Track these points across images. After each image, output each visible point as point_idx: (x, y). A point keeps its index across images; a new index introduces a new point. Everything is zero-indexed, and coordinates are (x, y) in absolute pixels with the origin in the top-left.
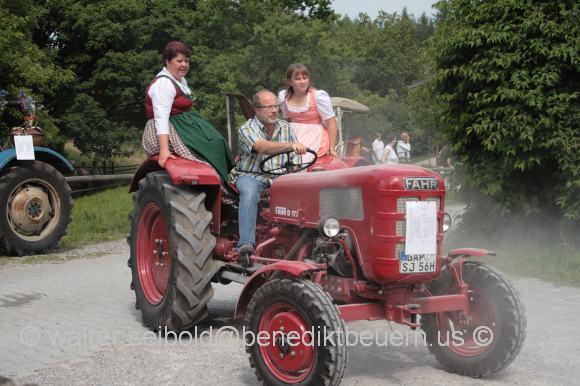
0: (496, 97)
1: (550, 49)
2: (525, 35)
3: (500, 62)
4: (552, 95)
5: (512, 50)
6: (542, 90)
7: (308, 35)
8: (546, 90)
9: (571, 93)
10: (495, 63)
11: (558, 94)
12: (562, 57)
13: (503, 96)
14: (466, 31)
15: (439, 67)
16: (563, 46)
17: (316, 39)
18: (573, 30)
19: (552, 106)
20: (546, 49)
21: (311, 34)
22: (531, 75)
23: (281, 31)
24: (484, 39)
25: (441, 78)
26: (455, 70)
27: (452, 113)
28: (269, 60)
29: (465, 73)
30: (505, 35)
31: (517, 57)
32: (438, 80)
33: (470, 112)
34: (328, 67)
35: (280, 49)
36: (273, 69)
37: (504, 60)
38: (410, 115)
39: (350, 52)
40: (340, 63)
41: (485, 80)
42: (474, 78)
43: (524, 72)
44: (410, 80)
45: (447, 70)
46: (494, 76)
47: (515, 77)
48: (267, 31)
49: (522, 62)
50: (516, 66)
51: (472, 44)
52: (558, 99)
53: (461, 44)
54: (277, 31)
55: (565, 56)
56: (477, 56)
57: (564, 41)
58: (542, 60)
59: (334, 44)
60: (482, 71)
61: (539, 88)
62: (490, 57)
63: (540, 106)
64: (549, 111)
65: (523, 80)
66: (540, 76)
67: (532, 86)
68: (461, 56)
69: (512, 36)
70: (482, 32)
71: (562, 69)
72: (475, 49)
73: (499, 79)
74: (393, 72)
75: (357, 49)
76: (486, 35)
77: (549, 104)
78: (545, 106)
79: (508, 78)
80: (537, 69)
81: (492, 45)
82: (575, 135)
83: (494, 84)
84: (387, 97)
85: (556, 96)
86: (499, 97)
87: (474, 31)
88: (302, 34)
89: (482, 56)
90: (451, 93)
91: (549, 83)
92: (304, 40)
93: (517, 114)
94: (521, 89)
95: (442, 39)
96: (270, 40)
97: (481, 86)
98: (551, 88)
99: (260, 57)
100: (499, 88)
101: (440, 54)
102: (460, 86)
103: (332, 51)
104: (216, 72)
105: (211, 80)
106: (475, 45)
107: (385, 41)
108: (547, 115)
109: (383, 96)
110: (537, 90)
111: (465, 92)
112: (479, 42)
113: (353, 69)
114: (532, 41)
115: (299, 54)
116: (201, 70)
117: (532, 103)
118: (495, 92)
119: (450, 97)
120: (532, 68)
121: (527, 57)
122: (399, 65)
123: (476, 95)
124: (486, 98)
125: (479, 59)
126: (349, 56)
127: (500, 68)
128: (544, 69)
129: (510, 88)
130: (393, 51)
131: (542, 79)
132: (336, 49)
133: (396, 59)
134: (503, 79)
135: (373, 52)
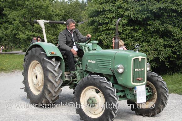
0: (107, 28)
1: (125, 12)
2: (116, 8)
3: (109, 16)
4: (125, 27)
5: (113, 12)
6: (122, 26)
7: (44, 6)
8: (123, 25)
9: (131, 27)
10: (107, 17)
11: (127, 27)
12: (128, 15)
13: (110, 28)
14: (98, 6)
15: (89, 17)
16: (129, 11)
17: (47, 7)
18: (132, 7)
19: (125, 31)
20: (123, 12)
21: (45, 5)
23: (35, 4)
24: (103, 9)
26: (94, 18)
27: (93, 33)
28: (31, 14)
29: (97, 19)
30: (110, 7)
31: (114, 15)
32: (89, 22)
33: (99, 32)
34: (51, 17)
35: (35, 10)
36: (32, 17)
37: (110, 15)
39: (59, 12)
40: (55, 15)
41: (104, 22)
42: (100, 21)
44: (78, 21)
45: (92, 18)
46: (107, 21)
47: (113, 21)
48: (30, 4)
49: (116, 16)
50: (114, 18)
51: (100, 10)
52: (127, 29)
53: (96, 10)
54: (33, 4)
55: (129, 15)
56: (101, 14)
57: (129, 10)
58: (122, 16)
59: (53, 9)
60: (103, 19)
61: (121, 25)
62: (105, 15)
63: (121, 31)
64: (124, 32)
66: (121, 21)
67: (119, 24)
68: (96, 14)
69: (112, 8)
70: (103, 6)
71: (129, 19)
72: (101, 12)
73: (108, 22)
76: (104, 7)
77: (124, 30)
78: (123, 31)
79: (111, 21)
81: (106, 10)
82: (132, 40)
83: (107, 23)
85: (126, 28)
86: (108, 28)
87: (100, 6)
88: (42, 5)
89: (103, 14)
90: (93, 26)
91: (124, 24)
92: (43, 7)
93: (114, 33)
94: (115, 25)
95: (90, 8)
96: (31, 7)
97: (102, 24)
99: (28, 13)
100: (108, 25)
101: (89, 13)
102: (96, 24)
103: (53, 11)
104: (12, 17)
105: (11, 20)
106: (101, 10)
107: (70, 8)
108: (124, 34)
110: (121, 26)
111: (97, 26)
112: (102, 9)
113: (60, 17)
114: (119, 10)
115: (41, 12)
116: (7, 17)
117: (119, 30)
118: (107, 26)
119: (92, 27)
121: (117, 15)
122: (75, 16)
123: (101, 27)
124: (104, 28)
125: (102, 15)
126: (58, 13)
127: (109, 18)
128: (122, 19)
129: (112, 25)
130: (73, 12)
131: (122, 22)
132: (54, 10)
133: (74, 14)
134: (110, 22)
135: (66, 12)
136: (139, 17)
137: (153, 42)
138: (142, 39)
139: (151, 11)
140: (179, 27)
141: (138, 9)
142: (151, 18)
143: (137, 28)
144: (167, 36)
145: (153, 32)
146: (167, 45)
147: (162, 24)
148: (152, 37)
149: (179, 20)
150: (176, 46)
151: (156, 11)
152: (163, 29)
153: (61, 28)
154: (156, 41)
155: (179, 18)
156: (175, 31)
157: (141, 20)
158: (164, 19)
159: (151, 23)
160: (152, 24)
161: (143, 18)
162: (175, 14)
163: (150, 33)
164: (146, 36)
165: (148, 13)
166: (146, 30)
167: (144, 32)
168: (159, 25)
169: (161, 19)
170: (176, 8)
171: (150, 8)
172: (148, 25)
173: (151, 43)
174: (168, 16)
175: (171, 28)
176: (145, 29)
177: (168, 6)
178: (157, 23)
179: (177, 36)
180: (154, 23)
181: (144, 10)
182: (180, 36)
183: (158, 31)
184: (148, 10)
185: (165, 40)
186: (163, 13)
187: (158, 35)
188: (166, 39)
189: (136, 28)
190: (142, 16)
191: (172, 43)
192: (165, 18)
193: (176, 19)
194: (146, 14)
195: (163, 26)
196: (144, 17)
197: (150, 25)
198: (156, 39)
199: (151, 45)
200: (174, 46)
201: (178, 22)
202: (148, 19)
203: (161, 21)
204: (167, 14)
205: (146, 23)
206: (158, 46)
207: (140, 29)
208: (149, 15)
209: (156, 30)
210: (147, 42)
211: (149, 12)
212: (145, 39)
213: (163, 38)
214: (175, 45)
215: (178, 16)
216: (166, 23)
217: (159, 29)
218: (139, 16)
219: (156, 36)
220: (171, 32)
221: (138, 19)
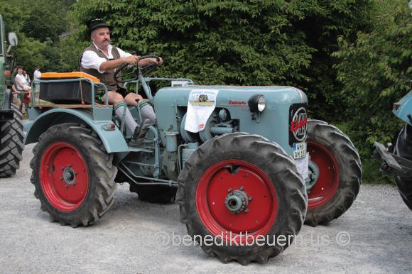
1: (151, 15)
2: (135, 6)
3: (120, 22)
4: (152, 44)
5: (128, 15)
6: (147, 41)
8: (149, 40)
9: (164, 43)
10: (117, 23)
11: (156, 44)
12: (158, 21)
13: (123, 44)
15: (81, 23)
16: (159, 14)
18: (165, 4)
19: (153, 52)
20: (148, 15)
22: (139, 31)
24: (110, 7)
25: (82, 31)
30: (123, 5)
31: (131, 20)
32: (80, 33)
37: (123, 21)
38: (61, 55)
39: (19, 11)
40: (12, 19)
43: (135, 29)
44: (60, 32)
46: (116, 31)
47: (129, 32)
49: (134, 23)
50: (131, 25)
51: (102, 10)
52: (156, 47)
53: (95, 10)
55: (160, 20)
56: (105, 17)
57: (160, 11)
58: (147, 22)
59: (7, 5)
62: (114, 19)
65: (135, 34)
66: (145, 32)
67: (141, 38)
69: (127, 6)
70: (109, 2)
71: (159, 29)
72: (104, 13)
73: (120, 34)
74: (49, 26)
75: (23, 9)
76: (112, 4)
79: (125, 32)
80: (144, 27)
81: (115, 11)
82: (166, 70)
84: (45, 42)
89: (109, 18)
91: (151, 37)
94: (133, 39)
95: (83, 6)
98: (152, 40)
100: (120, 39)
101: (82, 16)
106: (104, 10)
107: (43, 5)
109: (42, 42)
110: (144, 41)
112: (107, 9)
113: (22, 23)
114: (140, 10)
117: (140, 49)
120: (140, 27)
121: (137, 20)
122: (53, 22)
125: (107, 19)
126: (19, 14)
127: (120, 26)
128: (147, 28)
129: (127, 39)
130: (49, 12)
131: (146, 34)
132: (9, 8)
133: (50, 18)
134: (122, 33)
135: (34, 12)
136: (178, 25)
137: (205, 73)
138: (185, 68)
139: (202, 13)
140: (252, 45)
141: (176, 9)
142: (201, 28)
143: (176, 46)
144: (231, 63)
145: (206, 54)
146: (231, 78)
147: (222, 38)
148: (204, 64)
149: (252, 31)
150: (247, 80)
151: (210, 15)
152: (224, 48)
153: (24, 44)
154: (211, 72)
155: (252, 28)
156: (245, 52)
157: (183, 30)
158: (225, 29)
159: (202, 37)
160: (204, 38)
161: (186, 27)
162: (245, 21)
163: (200, 56)
164: (192, 62)
165: (196, 18)
166: (192, 50)
167: (188, 54)
168: (217, 40)
169: (220, 29)
170: (248, 10)
171: (200, 8)
172: (195, 40)
173: (201, 75)
174: (232, 24)
175: (238, 48)
176: (190, 48)
177: (233, 6)
178: (213, 36)
179: (249, 62)
180: (206, 36)
181: (188, 12)
182: (254, 62)
183: (214, 53)
184: (195, 12)
185: (227, 70)
186: (224, 18)
187: (215, 59)
188: (229, 67)
189: (173, 45)
190: (184, 23)
191: (240, 76)
192: (227, 27)
193: (247, 30)
194: (192, 19)
195: (224, 42)
196: (188, 24)
197: (200, 40)
198: (211, 67)
199: (203, 80)
200: (243, 80)
201: (251, 36)
202: (195, 28)
203: (219, 33)
204: (230, 22)
205: (191, 37)
206: (215, 81)
207: (182, 48)
208: (198, 21)
209: (210, 49)
210: (194, 73)
211: (198, 16)
212: (191, 68)
213: (224, 66)
214: (245, 79)
215: (251, 24)
216: (229, 37)
217: (217, 48)
218: (180, 23)
219: (212, 63)
220: (239, 54)
221: (176, 29)
